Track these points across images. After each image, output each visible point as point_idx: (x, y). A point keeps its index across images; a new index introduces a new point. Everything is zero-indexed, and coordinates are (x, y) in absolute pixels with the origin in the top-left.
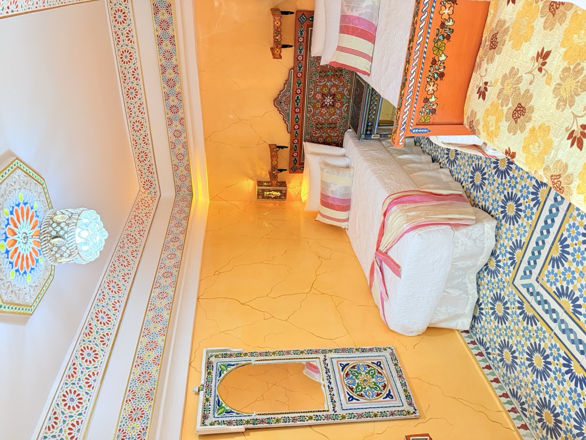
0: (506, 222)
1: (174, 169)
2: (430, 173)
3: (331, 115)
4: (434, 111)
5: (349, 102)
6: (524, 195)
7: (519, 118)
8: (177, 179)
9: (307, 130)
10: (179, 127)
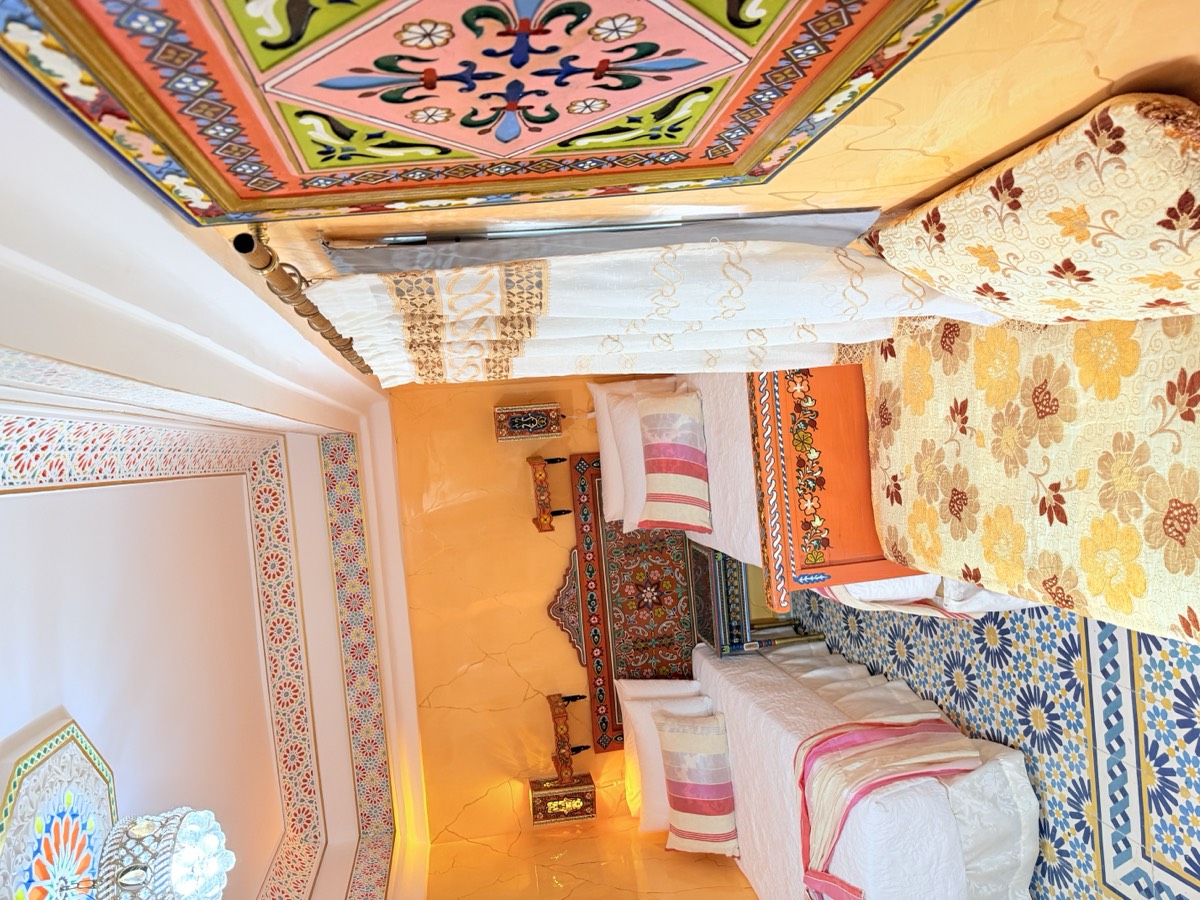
0: (1041, 750)
1: (356, 778)
2: (871, 694)
3: (660, 621)
4: (825, 543)
5: (687, 593)
6: (1051, 683)
7: (961, 510)
8: (362, 799)
9: (617, 657)
10: (369, 686)
